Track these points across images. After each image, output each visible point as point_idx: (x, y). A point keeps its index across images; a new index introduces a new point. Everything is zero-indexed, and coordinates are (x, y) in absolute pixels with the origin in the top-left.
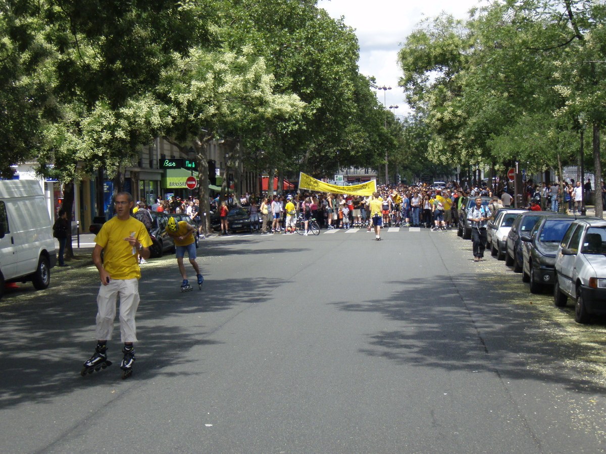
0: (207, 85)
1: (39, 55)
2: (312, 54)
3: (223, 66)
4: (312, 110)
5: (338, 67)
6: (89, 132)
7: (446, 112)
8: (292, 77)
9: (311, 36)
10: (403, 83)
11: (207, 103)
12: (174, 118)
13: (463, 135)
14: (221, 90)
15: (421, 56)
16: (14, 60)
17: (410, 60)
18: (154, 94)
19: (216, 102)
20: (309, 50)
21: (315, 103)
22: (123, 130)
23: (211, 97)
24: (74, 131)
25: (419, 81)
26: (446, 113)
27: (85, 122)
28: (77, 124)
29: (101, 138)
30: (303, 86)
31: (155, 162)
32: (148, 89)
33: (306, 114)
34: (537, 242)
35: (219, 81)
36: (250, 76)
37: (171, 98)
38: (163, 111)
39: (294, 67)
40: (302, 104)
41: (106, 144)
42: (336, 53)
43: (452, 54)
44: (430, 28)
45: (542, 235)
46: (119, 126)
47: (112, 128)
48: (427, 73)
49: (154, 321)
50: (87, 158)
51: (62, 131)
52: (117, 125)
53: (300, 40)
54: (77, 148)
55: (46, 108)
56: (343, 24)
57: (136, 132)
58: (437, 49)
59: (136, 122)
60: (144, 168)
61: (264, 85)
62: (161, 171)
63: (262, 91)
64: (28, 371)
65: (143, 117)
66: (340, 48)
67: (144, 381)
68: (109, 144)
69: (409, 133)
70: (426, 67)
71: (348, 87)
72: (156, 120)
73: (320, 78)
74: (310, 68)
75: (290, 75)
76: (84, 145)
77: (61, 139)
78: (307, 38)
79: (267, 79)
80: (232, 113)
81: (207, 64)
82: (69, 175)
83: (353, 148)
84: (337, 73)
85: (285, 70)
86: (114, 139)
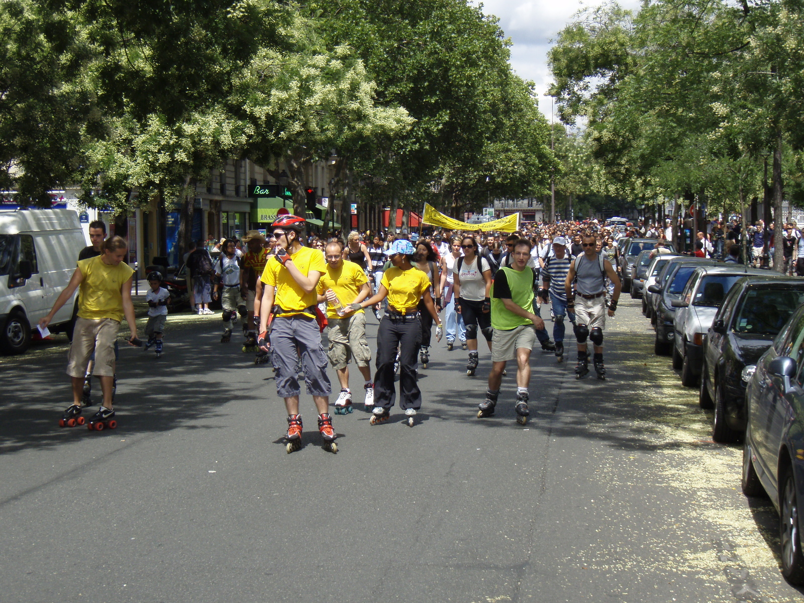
0: (290, 96)
1: (82, 56)
2: (438, 54)
3: (313, 71)
4: (438, 124)
5: (471, 71)
6: (143, 153)
7: (605, 130)
8: (413, 82)
9: (437, 30)
10: (554, 92)
11: (290, 117)
12: (250, 137)
13: (627, 162)
14: (307, 102)
15: (577, 57)
16: (52, 63)
17: (564, 62)
18: (224, 107)
19: (302, 117)
20: (434, 48)
21: (441, 116)
22: (184, 151)
23: (296, 110)
24: (126, 151)
25: (576, 89)
26: (604, 132)
27: (139, 140)
28: (129, 142)
29: (158, 160)
30: (427, 94)
31: (242, 189)
32: (217, 101)
33: (429, 130)
34: (665, 293)
35: (306, 91)
36: (345, 85)
37: (246, 111)
38: (236, 128)
39: (415, 69)
40: (411, 120)
41: (165, 169)
42: (469, 52)
43: (615, 55)
44: (589, 21)
45: (673, 285)
46: (180, 147)
47: (171, 149)
48: (587, 79)
49: (195, 376)
50: (140, 184)
51: (111, 150)
52: (177, 146)
53: (424, 34)
54: (129, 173)
55: (89, 123)
56: (481, 14)
57: (201, 154)
58: (595, 48)
59: (201, 141)
60: (228, 196)
61: (363, 94)
62: (251, 200)
63: (361, 103)
64: (38, 421)
65: (210, 135)
66: (475, 46)
67: (160, 433)
68: (168, 168)
69: (577, 154)
70: (583, 71)
71: (485, 96)
72: (226, 140)
73: (448, 83)
74: (436, 71)
75: (410, 79)
76: (138, 169)
77: (110, 161)
78: (432, 33)
79: (367, 88)
80: (323, 131)
81: (292, 69)
82: (119, 206)
83: (499, 173)
84: (469, 78)
85: (404, 73)
86: (173, 162)
